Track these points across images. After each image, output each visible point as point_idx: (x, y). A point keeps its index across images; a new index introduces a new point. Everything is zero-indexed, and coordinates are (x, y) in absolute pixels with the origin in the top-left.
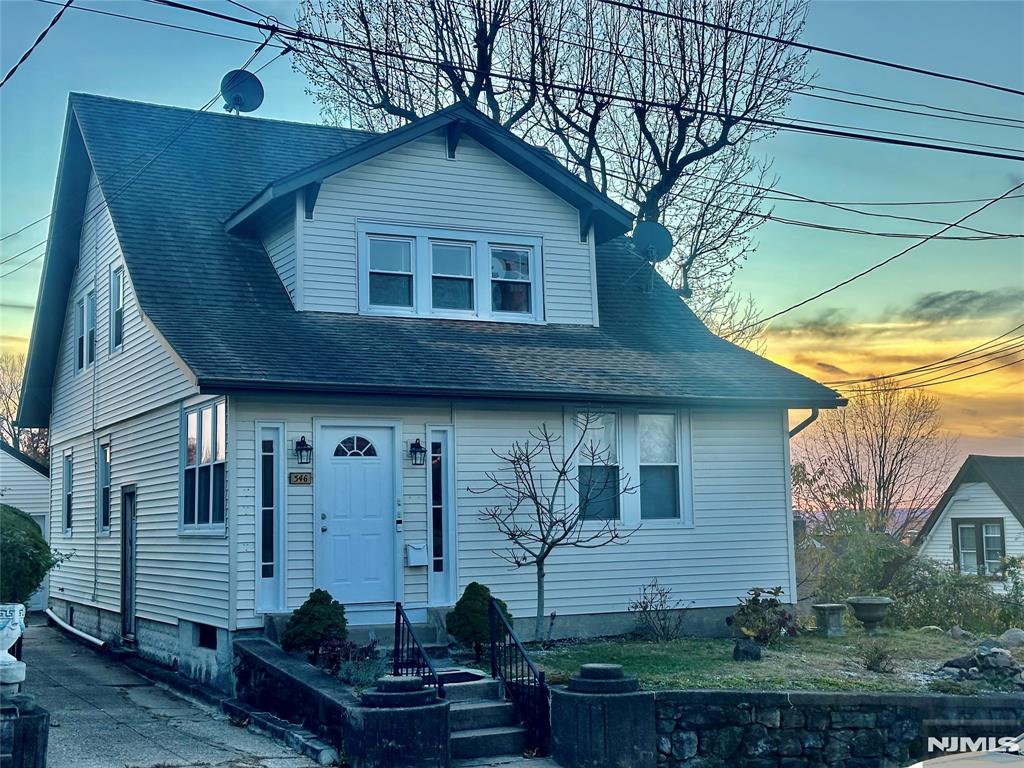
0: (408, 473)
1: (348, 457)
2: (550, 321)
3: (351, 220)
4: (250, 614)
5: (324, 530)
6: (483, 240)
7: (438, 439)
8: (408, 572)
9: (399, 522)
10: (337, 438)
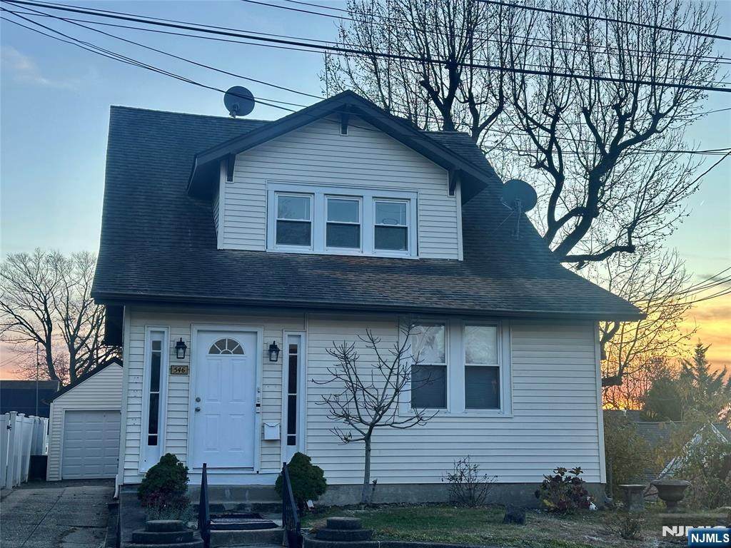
0: (267, 367)
1: (220, 355)
2: (422, 256)
3: (263, 182)
4: (135, 473)
5: (198, 410)
6: (368, 195)
7: (294, 341)
8: (265, 445)
9: (258, 405)
10: (212, 339)
